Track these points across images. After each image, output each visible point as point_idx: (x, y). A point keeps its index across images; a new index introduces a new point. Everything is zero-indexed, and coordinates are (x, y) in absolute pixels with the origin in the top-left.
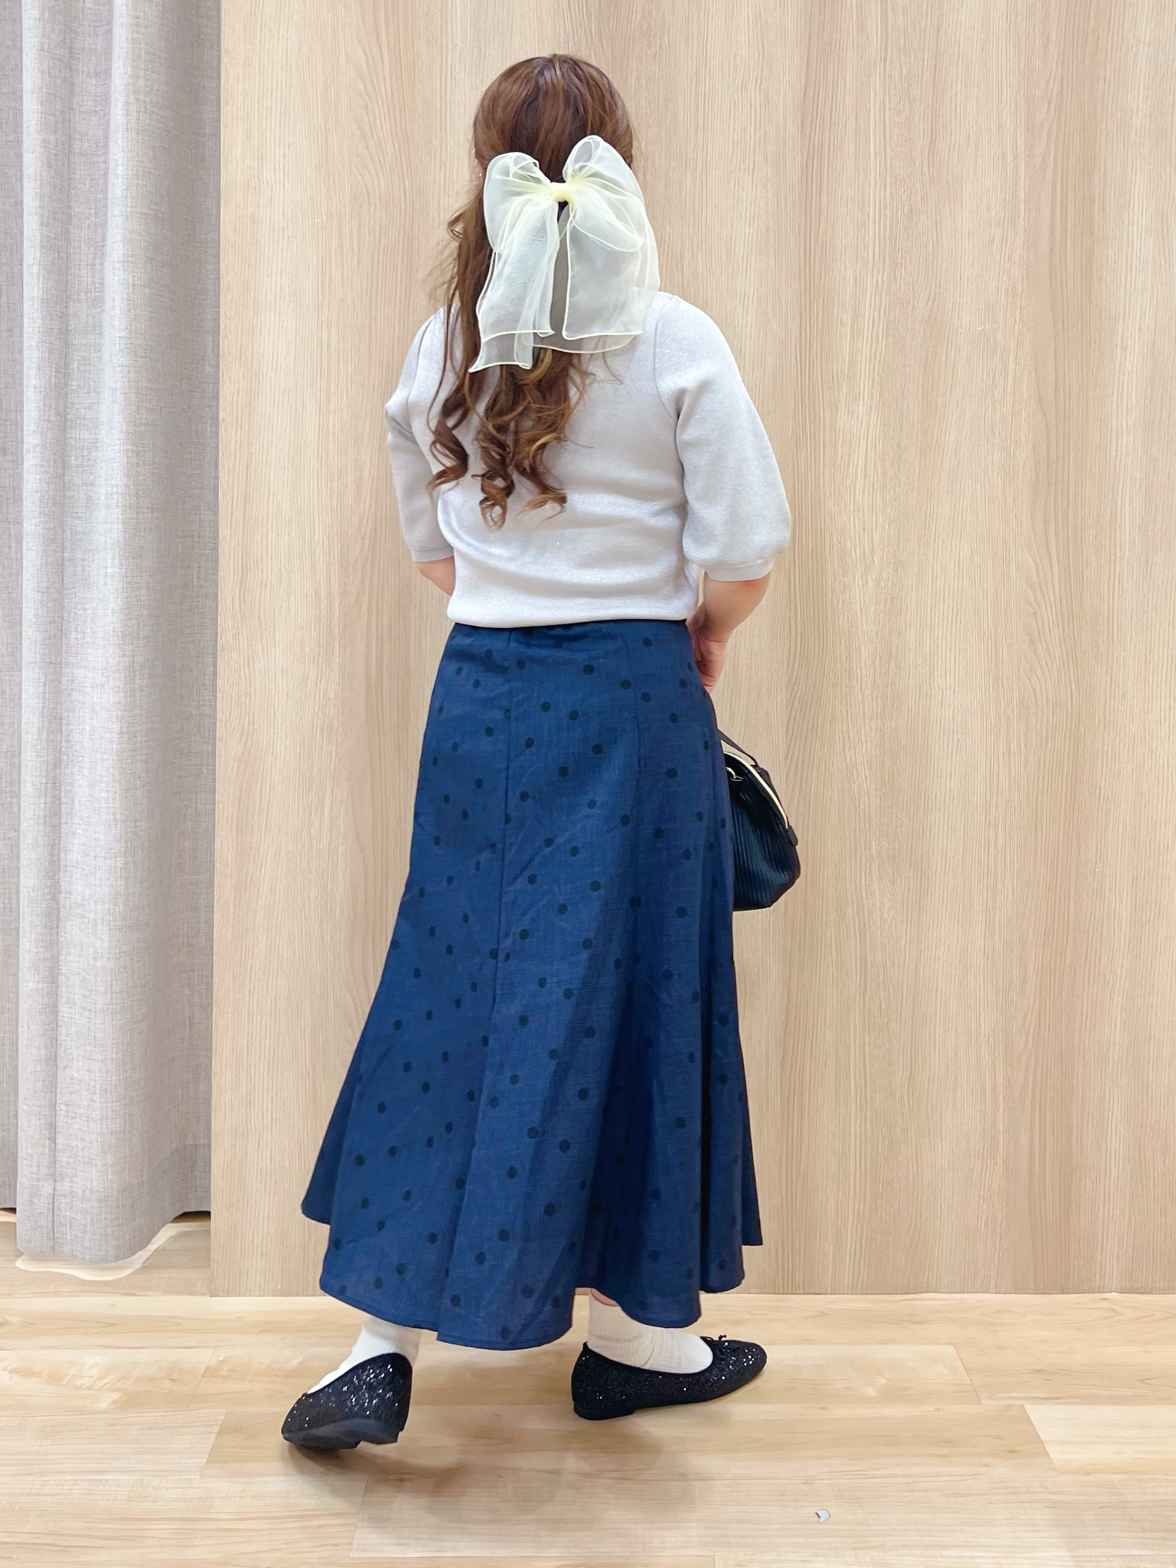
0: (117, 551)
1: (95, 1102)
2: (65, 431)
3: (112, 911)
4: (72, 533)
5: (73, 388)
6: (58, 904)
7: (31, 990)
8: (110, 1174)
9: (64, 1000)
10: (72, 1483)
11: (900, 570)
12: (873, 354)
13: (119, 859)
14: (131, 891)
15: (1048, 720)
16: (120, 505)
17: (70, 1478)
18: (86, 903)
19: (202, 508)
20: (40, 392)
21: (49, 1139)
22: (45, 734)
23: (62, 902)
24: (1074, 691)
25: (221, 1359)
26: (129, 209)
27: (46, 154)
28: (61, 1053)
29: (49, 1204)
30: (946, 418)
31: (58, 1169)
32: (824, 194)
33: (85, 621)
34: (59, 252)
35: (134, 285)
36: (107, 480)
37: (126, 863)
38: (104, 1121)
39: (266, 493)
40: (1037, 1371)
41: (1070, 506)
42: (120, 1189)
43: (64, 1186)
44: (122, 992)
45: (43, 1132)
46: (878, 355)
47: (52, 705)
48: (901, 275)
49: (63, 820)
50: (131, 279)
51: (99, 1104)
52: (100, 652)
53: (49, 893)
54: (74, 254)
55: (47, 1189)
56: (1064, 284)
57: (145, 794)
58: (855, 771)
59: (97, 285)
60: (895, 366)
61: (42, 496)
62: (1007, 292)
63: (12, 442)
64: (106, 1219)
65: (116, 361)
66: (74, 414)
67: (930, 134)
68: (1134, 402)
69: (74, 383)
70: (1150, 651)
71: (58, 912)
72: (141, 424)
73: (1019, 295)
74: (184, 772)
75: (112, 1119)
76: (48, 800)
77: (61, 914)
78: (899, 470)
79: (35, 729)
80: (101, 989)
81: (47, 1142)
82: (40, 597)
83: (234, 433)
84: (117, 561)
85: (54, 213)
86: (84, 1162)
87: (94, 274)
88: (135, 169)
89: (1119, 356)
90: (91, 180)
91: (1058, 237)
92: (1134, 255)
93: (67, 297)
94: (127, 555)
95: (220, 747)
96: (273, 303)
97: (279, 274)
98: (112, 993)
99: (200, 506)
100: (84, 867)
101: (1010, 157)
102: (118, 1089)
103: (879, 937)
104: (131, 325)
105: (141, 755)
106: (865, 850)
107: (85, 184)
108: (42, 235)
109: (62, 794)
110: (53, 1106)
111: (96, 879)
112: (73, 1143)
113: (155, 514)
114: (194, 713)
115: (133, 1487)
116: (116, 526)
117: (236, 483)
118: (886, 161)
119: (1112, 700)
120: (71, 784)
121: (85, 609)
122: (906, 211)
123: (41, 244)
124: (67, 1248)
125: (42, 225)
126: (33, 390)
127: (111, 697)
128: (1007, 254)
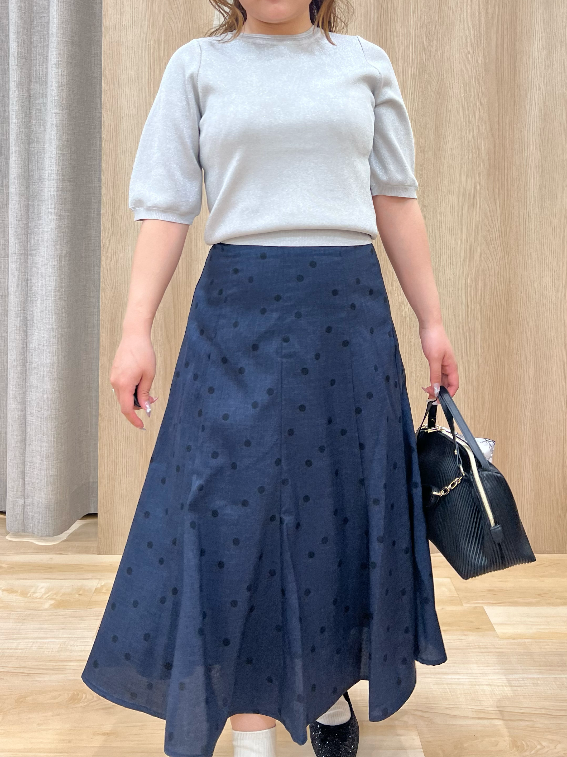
0: (53, 201)
1: (43, 461)
2: (29, 144)
3: (51, 371)
4: (32, 193)
5: (33, 123)
6: (26, 368)
7: (13, 408)
8: (50, 495)
9: (29, 413)
10: (32, 643)
11: (424, 210)
12: (412, 107)
13: (54, 346)
14: (60, 361)
15: (495, 281)
16: (55, 179)
17: (31, 641)
18: (39, 367)
19: (96, 180)
20: (17, 126)
21: (22, 479)
22: (20, 287)
23: (28, 367)
24: (507, 267)
25: (102, 584)
26: (59, 39)
27: (20, 13)
28: (27, 438)
29: (22, 509)
30: (446, 137)
31: (26, 493)
32: (389, 31)
33: (39, 234)
34: (26, 59)
35: (61, 75)
36: (48, 167)
37: (58, 349)
38: (48, 470)
39: (124, 173)
40: (490, 590)
41: (505, 180)
42: (55, 502)
43: (29, 501)
44: (56, 409)
45: (19, 475)
46: (414, 108)
47: (23, 274)
48: (425, 70)
49: (28, 328)
50: (60, 71)
51: (45, 462)
52: (46, 248)
53: (22, 362)
54: (34, 60)
55: (21, 502)
56: (503, 74)
57: (67, 316)
58: (403, 305)
59: (44, 75)
60: (422, 113)
61: (18, 175)
62: (475, 78)
63: (4, 149)
64: (49, 517)
65: (53, 111)
66: (33, 136)
67: (439, 3)
68: (536, 130)
69: (34, 121)
70: (543, 248)
71: (26, 371)
72: (65, 141)
73: (481, 79)
74: (87, 305)
75: (51, 469)
76: (21, 319)
77: (27, 372)
78: (424, 162)
79: (15, 285)
80: (46, 408)
81: (21, 480)
82: (17, 223)
83: (109, 144)
84: (53, 206)
85: (24, 41)
86: (38, 489)
87: (43, 69)
88: (62, 20)
89: (528, 108)
90: (41, 25)
91: (500, 51)
92: (536, 60)
93: (30, 81)
94: (58, 203)
95: (102, 294)
96: (127, 83)
97: (130, 69)
98: (51, 410)
99: (94, 180)
100: (38, 350)
101: (477, 14)
102: (54, 455)
103: (414, 384)
104: (60, 94)
105: (65, 297)
106: (408, 343)
107: (38, 27)
108: (18, 52)
109: (28, 316)
110: (24, 463)
111: (43, 356)
112: (33, 480)
113: (71, 184)
114: (92, 277)
115: (61, 645)
116: (53, 189)
117: (109, 168)
118: (418, 16)
119: (525, 271)
120: (32, 311)
121: (38, 228)
122: (427, 39)
123: (18, 56)
124: (31, 530)
125: (18, 46)
126: (14, 125)
127: (51, 270)
128: (475, 60)
